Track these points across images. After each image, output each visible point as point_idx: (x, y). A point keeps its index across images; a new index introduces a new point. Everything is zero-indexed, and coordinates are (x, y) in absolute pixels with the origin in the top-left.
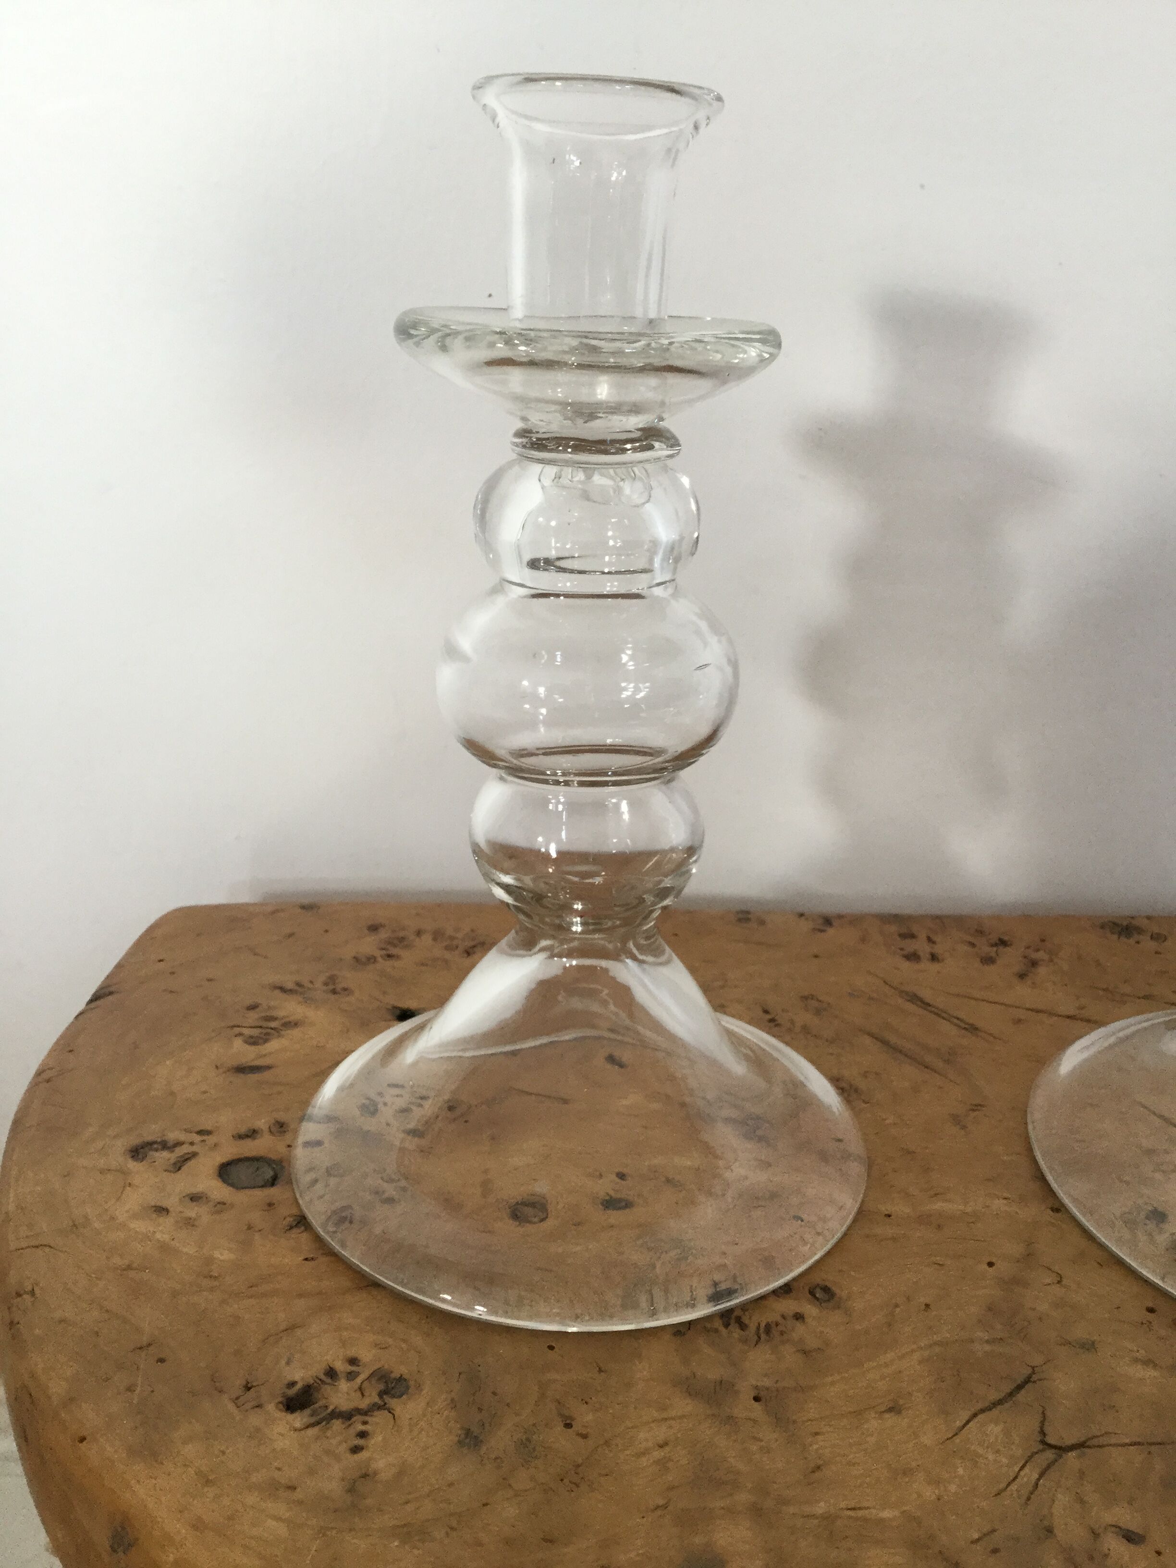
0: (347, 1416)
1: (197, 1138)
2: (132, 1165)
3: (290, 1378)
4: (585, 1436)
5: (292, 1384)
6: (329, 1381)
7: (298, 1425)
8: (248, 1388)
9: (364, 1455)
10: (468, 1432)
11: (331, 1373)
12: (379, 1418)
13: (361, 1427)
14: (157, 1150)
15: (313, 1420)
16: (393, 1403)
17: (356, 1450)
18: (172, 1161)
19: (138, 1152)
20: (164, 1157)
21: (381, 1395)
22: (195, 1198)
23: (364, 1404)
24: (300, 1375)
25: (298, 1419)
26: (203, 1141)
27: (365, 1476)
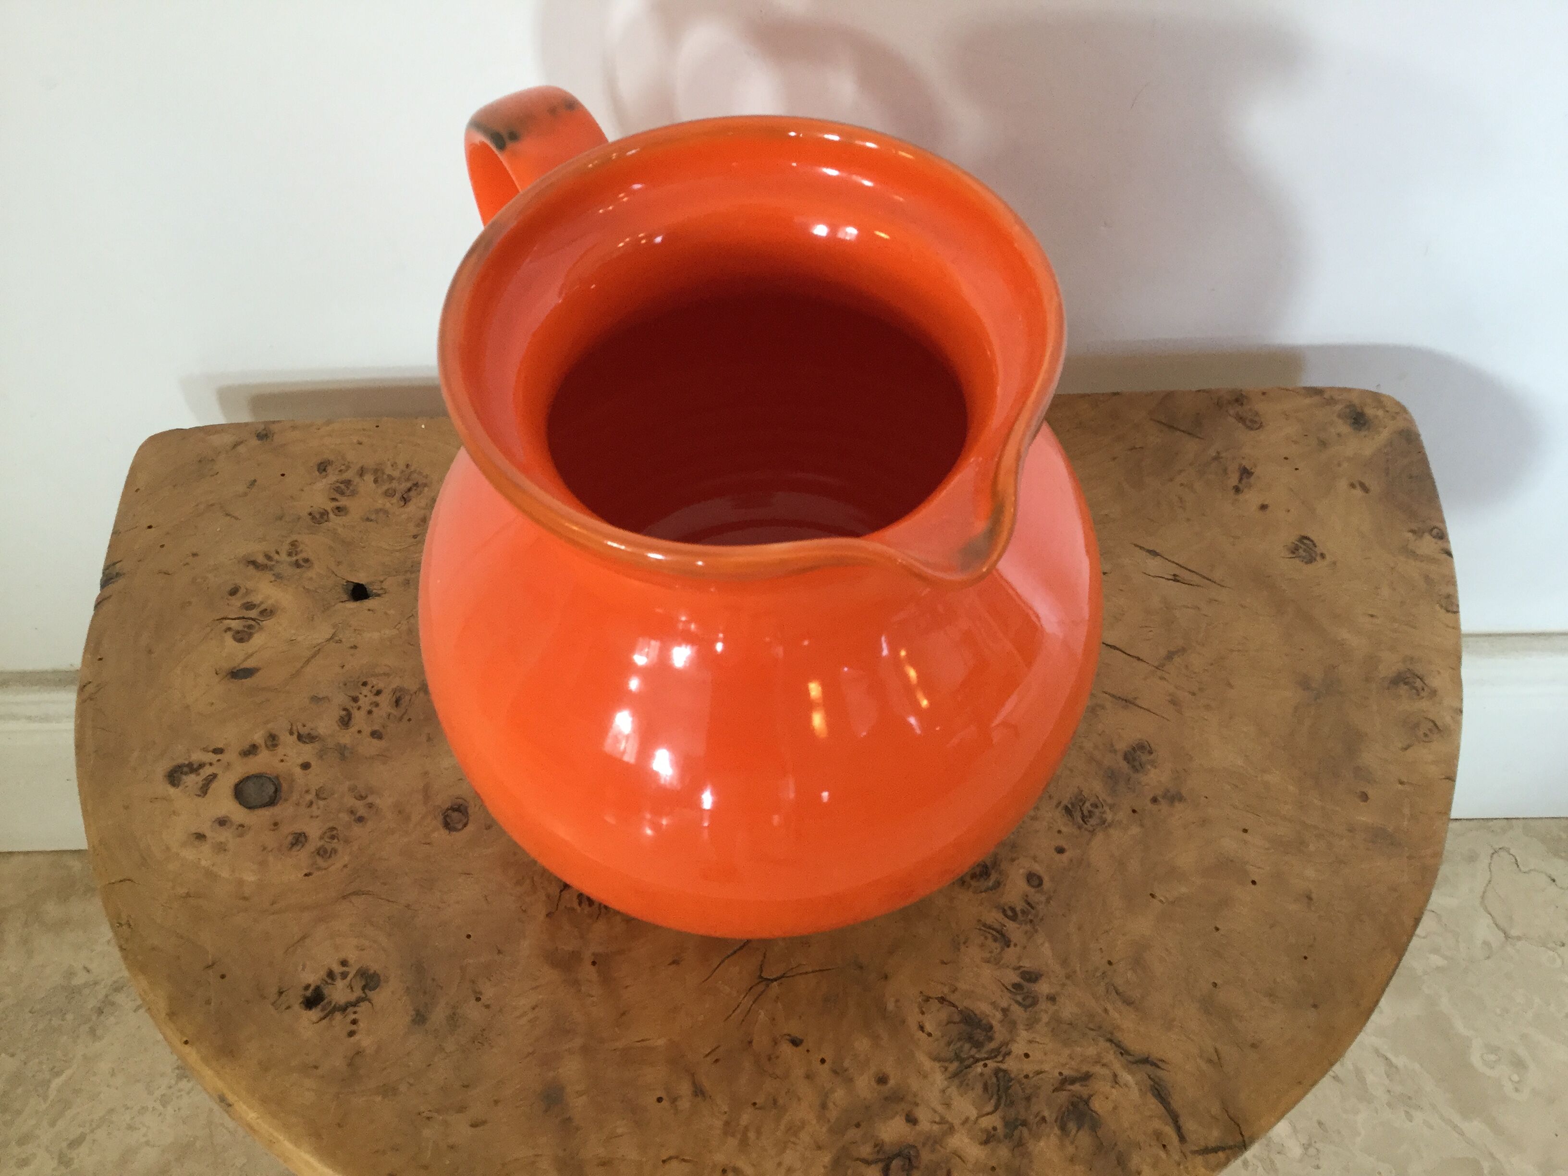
0: (344, 1009)
1: (214, 757)
2: (172, 790)
3: (307, 982)
4: (487, 1007)
5: (307, 987)
6: (329, 981)
7: (315, 1019)
8: (281, 993)
9: (357, 1037)
10: (418, 1013)
11: (331, 974)
12: (364, 1006)
13: (353, 1016)
14: (186, 774)
15: (322, 1014)
16: (371, 994)
17: (351, 1034)
18: (200, 784)
19: (174, 777)
20: (192, 780)
21: (364, 988)
22: (222, 822)
23: (353, 997)
24: (311, 977)
25: (314, 1014)
26: (219, 760)
27: (358, 1053)
